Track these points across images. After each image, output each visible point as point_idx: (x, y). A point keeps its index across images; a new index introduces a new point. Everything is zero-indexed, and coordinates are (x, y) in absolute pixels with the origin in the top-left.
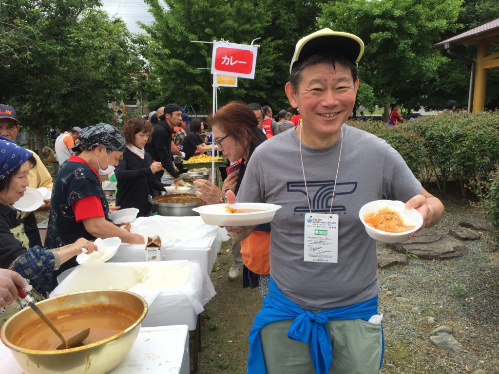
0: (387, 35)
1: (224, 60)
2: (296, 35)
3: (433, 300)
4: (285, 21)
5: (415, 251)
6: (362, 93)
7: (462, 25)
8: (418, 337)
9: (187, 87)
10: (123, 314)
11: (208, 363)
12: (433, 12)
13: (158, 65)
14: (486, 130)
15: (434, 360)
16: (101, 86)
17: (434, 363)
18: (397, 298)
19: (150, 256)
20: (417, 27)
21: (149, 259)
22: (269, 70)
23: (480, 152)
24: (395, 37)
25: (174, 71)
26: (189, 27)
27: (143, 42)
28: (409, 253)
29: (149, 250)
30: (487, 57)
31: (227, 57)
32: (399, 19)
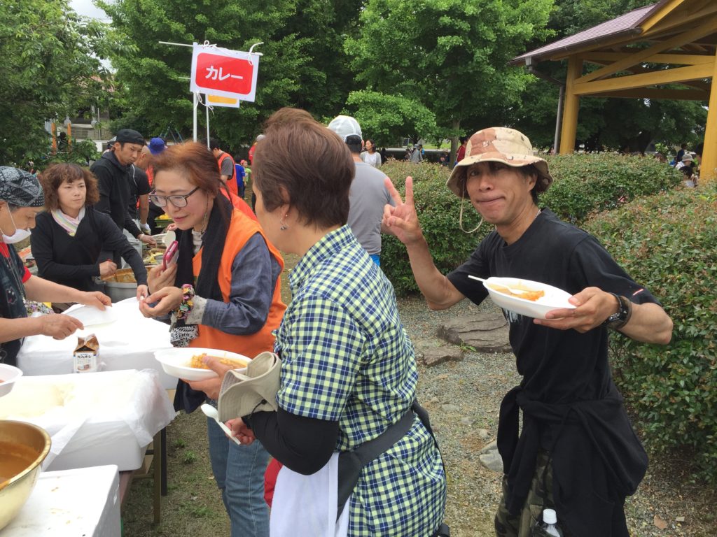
0: (456, 40)
1: (208, 72)
2: (332, 31)
3: (488, 406)
4: (316, 10)
5: (473, 342)
6: (420, 121)
7: (553, 32)
8: (465, 457)
9: (170, 101)
10: (18, 455)
11: (177, 510)
12: (516, 12)
13: (123, 66)
14: (569, 180)
15: (482, 487)
16: (29, 97)
17: (481, 490)
18: (443, 406)
19: (82, 365)
20: (495, 31)
21: (79, 369)
22: (293, 82)
23: (561, 208)
24: (467, 43)
25: (148, 76)
26: (173, 11)
27: (95, 33)
28: (465, 345)
29: (79, 357)
30: (579, 79)
31: (214, 68)
32: (472, 19)
